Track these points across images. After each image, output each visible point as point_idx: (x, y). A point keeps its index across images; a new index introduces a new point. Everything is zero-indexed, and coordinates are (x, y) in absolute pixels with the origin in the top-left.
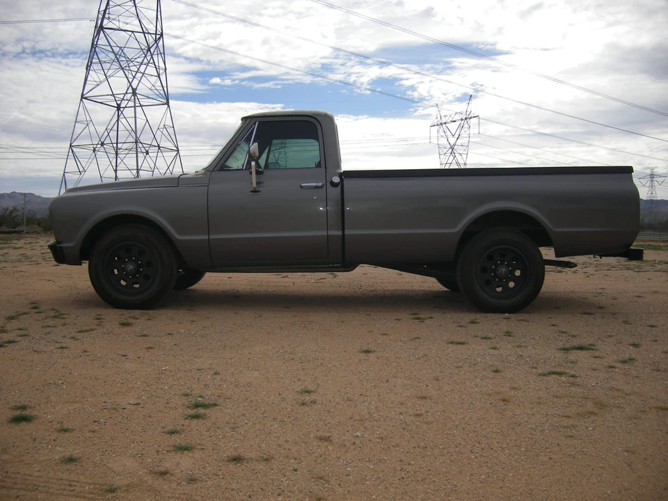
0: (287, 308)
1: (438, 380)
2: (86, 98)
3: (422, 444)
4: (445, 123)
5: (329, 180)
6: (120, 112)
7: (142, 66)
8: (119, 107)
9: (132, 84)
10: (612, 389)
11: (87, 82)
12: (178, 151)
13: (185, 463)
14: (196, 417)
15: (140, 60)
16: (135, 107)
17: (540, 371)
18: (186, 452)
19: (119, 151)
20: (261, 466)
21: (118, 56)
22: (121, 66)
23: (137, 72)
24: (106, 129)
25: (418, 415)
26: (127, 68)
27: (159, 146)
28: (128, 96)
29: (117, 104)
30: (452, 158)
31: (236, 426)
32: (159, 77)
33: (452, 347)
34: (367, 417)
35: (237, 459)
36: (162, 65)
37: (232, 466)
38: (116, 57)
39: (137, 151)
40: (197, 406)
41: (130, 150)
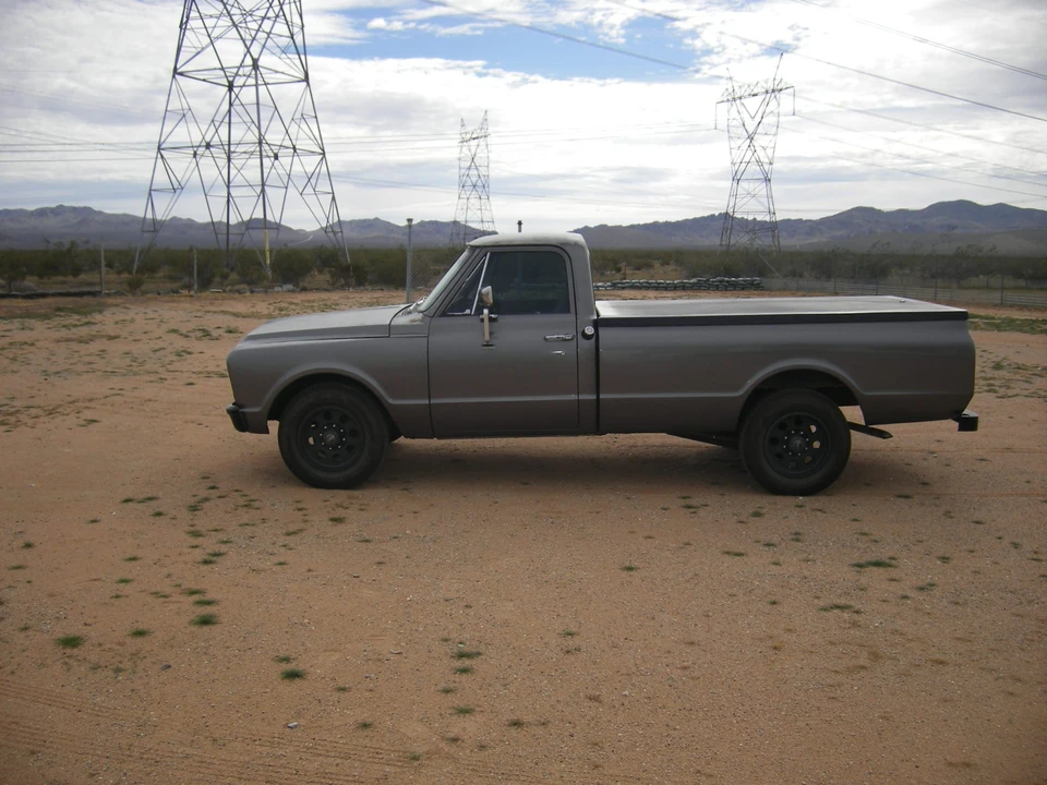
0: (526, 484)
1: (708, 616)
2: (181, 74)
3: (688, 706)
4: (740, 98)
5: (580, 330)
6: (233, 96)
7: (266, 21)
8: (231, 87)
9: (251, 50)
10: (894, 632)
11: (183, 49)
12: (324, 154)
13: (469, 727)
14: (464, 671)
15: (262, 13)
16: (257, 85)
17: (822, 603)
18: (467, 715)
19: (233, 155)
20: (540, 731)
21: (229, 8)
22: (233, 22)
23: (258, 31)
24: (213, 121)
25: (685, 668)
26: (244, 25)
27: (294, 148)
28: (247, 70)
29: (229, 82)
30: (750, 153)
31: (507, 681)
32: (292, 38)
33: (728, 560)
34: (634, 669)
35: (517, 724)
36: (297, 20)
37: (513, 731)
38: (225, 8)
39: (261, 155)
40: (461, 655)
41: (252, 153)
